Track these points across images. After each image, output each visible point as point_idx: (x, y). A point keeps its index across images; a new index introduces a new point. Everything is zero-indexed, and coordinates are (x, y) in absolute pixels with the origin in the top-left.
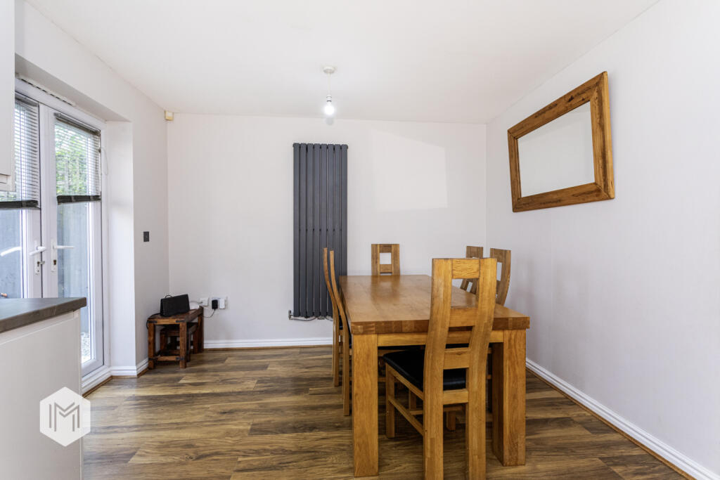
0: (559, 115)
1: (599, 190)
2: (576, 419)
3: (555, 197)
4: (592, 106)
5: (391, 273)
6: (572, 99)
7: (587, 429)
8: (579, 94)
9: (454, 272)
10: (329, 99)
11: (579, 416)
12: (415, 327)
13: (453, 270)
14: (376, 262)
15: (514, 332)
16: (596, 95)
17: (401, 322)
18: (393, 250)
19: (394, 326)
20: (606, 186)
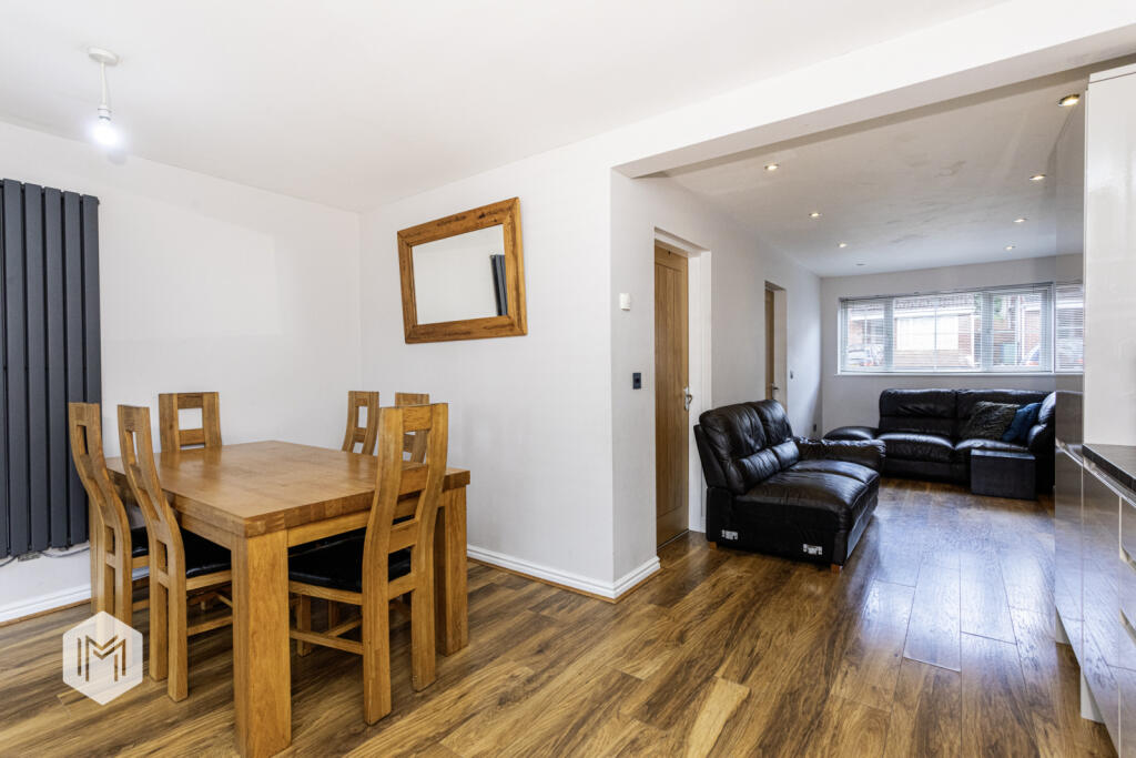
0: (467, 230)
1: (512, 325)
2: (497, 583)
3: (463, 328)
4: (505, 230)
5: (204, 444)
6: (482, 216)
7: (511, 588)
8: (490, 213)
9: (407, 424)
10: (106, 114)
11: (499, 578)
12: (343, 507)
13: (404, 421)
14: (171, 427)
15: (455, 491)
16: (508, 219)
17: (323, 503)
18: (205, 403)
19: (312, 513)
20: (519, 320)
